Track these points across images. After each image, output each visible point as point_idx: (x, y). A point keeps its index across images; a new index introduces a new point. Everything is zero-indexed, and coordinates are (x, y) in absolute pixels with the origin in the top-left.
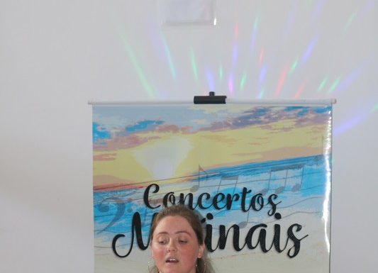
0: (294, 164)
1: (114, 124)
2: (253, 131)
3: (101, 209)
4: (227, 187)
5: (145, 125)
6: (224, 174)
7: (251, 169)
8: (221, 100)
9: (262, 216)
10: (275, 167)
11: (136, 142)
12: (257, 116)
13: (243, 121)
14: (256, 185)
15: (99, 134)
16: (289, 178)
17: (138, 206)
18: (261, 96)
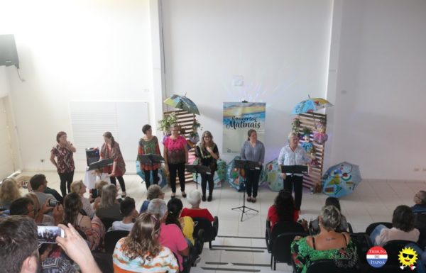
0: (259, 113)
1: (227, 106)
2: (252, 107)
3: (224, 120)
4: (247, 116)
5: (233, 106)
6: (247, 114)
7: (252, 114)
8: (246, 102)
9: (253, 122)
10: (256, 113)
11: (231, 109)
12: (253, 105)
13: (250, 106)
14: (252, 116)
15: (224, 107)
16: (258, 115)
17: (231, 119)
18: (254, 101)
